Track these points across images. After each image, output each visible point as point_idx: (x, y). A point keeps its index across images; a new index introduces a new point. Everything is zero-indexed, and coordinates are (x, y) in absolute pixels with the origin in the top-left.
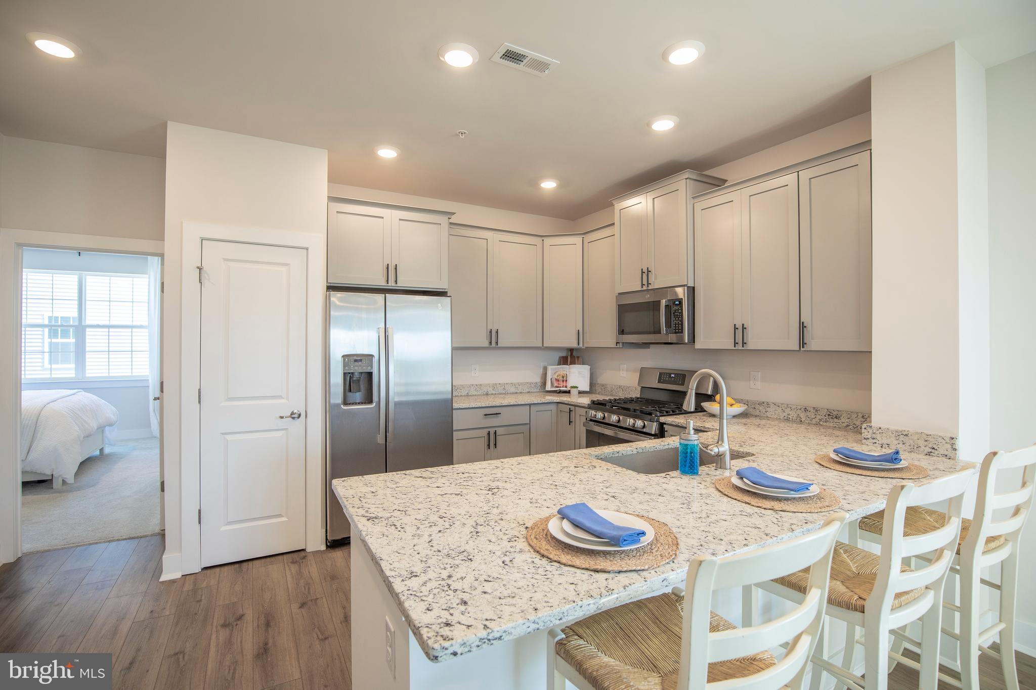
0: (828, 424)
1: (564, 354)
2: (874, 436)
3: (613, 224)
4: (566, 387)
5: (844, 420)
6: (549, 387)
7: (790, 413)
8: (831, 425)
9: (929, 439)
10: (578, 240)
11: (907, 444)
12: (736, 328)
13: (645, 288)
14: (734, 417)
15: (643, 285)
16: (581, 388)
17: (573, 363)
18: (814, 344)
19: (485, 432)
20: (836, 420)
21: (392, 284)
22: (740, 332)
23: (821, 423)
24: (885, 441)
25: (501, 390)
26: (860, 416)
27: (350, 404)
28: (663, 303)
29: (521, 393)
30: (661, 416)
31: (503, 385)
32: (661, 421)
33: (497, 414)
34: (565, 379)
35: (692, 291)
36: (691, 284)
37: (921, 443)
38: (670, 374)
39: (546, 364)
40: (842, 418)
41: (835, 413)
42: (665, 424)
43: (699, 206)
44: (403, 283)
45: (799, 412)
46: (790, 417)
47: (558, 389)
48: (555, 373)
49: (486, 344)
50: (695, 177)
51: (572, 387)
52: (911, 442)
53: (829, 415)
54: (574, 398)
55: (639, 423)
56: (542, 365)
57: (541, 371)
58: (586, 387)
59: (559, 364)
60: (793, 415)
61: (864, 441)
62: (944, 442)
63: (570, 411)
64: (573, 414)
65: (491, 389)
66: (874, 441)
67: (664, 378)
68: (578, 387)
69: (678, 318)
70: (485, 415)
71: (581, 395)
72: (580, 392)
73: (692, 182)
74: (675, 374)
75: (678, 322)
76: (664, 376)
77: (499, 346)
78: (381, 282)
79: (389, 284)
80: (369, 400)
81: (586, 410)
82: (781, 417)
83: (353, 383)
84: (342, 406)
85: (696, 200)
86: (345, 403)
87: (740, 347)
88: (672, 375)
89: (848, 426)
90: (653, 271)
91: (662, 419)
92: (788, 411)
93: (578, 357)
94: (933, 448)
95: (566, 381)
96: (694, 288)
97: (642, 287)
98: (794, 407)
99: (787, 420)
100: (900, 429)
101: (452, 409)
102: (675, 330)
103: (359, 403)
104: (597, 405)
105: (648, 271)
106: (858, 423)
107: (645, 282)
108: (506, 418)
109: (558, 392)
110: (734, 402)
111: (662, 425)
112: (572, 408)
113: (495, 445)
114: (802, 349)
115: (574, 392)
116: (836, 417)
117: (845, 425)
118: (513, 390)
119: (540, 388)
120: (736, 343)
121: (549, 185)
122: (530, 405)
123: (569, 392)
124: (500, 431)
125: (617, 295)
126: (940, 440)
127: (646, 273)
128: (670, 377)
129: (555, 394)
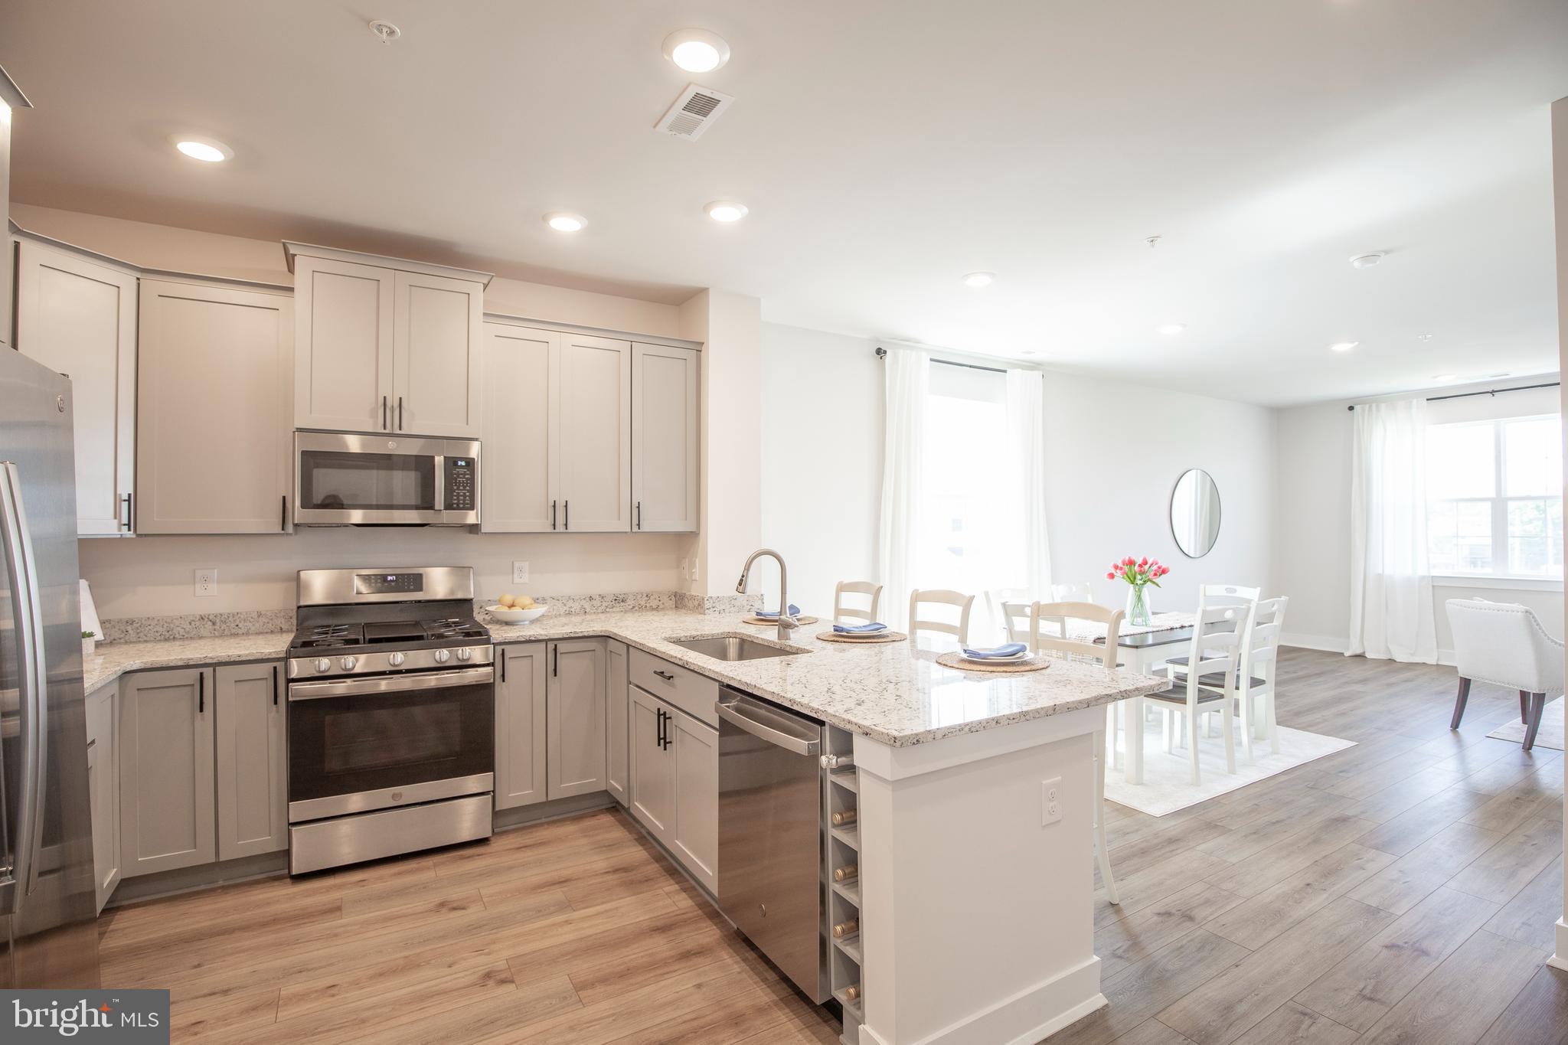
0: (614, 609)
5: (630, 602)
7: (573, 605)
8: (618, 609)
10: (127, 278)
12: (555, 507)
13: (391, 429)
15: (386, 426)
20: (622, 604)
22: (558, 514)
23: (608, 610)
26: (645, 595)
28: (439, 460)
32: (493, 642)
38: (383, 578)
46: (573, 610)
53: (616, 600)
60: (576, 606)
62: (757, 599)
69: (464, 487)
75: (465, 493)
76: (376, 581)
82: (563, 613)
87: (561, 528)
88: (391, 579)
89: (634, 607)
92: (570, 603)
94: (752, 606)
98: (578, 597)
99: (571, 614)
100: (731, 595)
102: (457, 504)
105: (400, 405)
106: (643, 603)
114: (636, 530)
116: (623, 601)
120: (554, 524)
121: (202, 153)
125: (294, 430)
127: (393, 408)
128: (385, 580)
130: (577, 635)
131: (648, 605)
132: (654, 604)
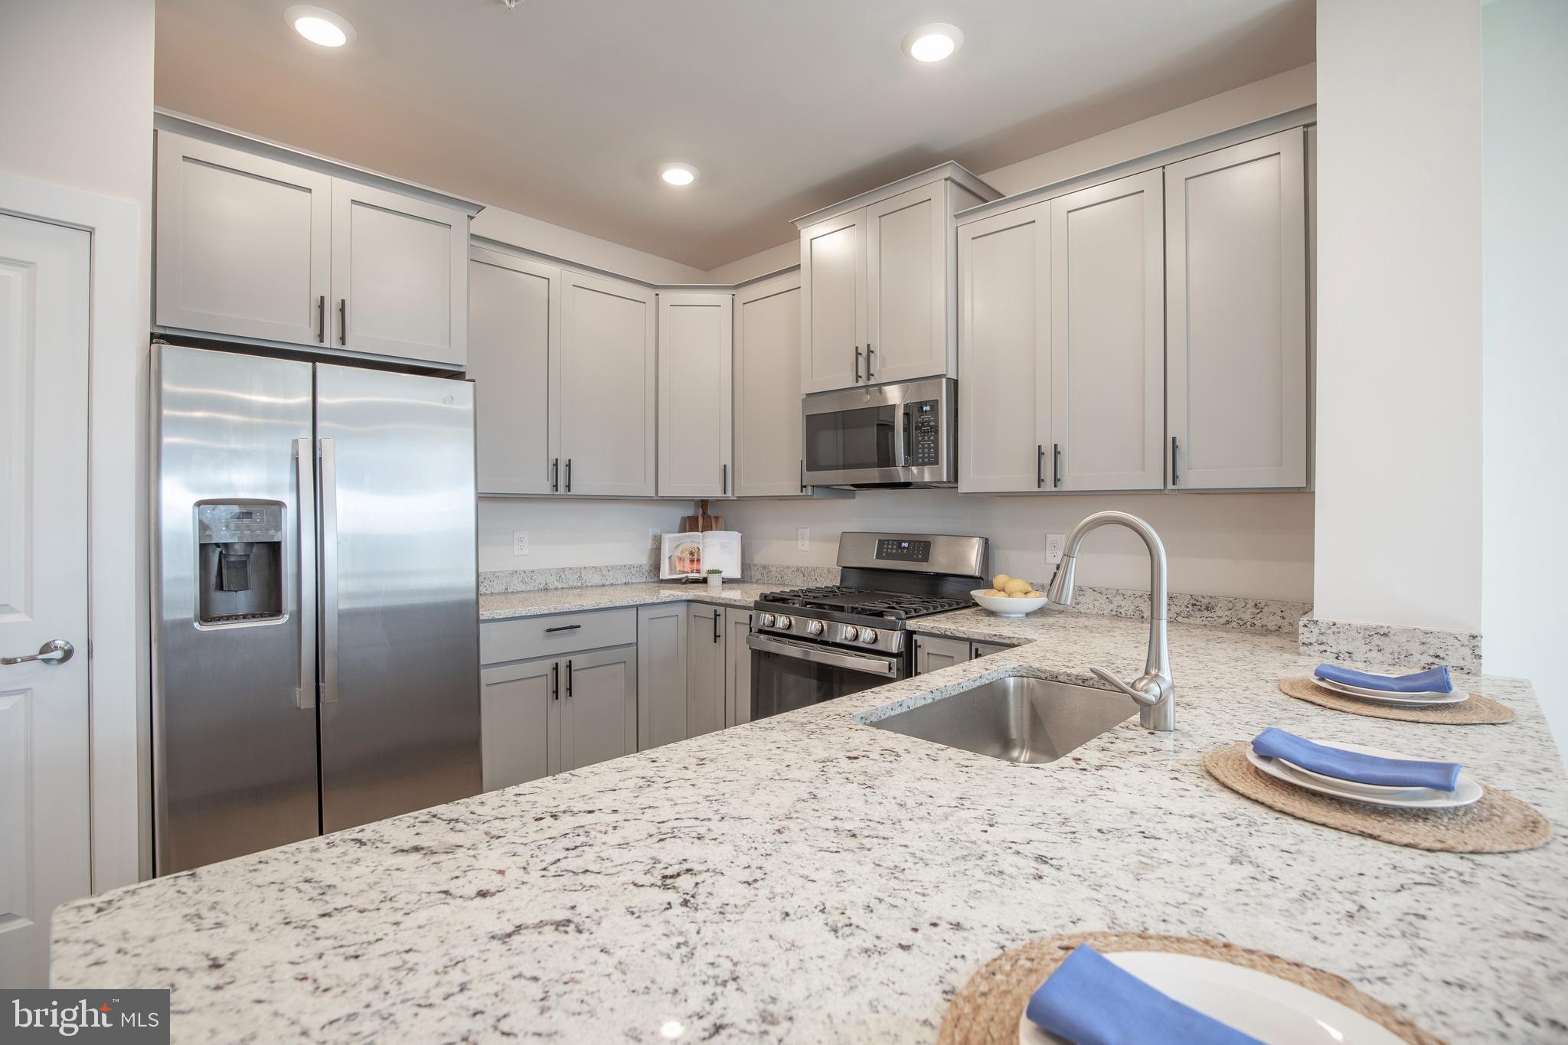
0: (1191, 620)
1: (690, 512)
2: (1323, 638)
3: (798, 267)
4: (698, 571)
5: (1222, 613)
6: (665, 574)
7: (1122, 604)
8: (1198, 621)
9: (1430, 639)
10: (723, 298)
11: (1387, 650)
12: (1040, 454)
13: (861, 383)
14: (1028, 615)
15: (858, 377)
16: (726, 574)
17: (707, 527)
18: (1192, 478)
19: (547, 666)
20: (1206, 614)
21: (331, 342)
22: (1049, 460)
23: (1180, 619)
24: (1344, 647)
25: (573, 580)
26: (1251, 604)
27: (220, 619)
29: (612, 585)
30: (908, 618)
31: (579, 571)
32: (908, 628)
33: (572, 627)
34: (695, 558)
35: (954, 385)
36: (952, 375)
37: (1414, 647)
38: (900, 543)
39: (657, 531)
40: (1217, 608)
41: (1205, 601)
42: (915, 632)
43: (969, 228)
44: (358, 343)
45: (1139, 601)
47: (684, 575)
48: (677, 546)
49: (546, 488)
50: (959, 178)
51: (710, 572)
52: (1395, 647)
53: (1194, 605)
54: (715, 591)
55: (867, 634)
56: (652, 531)
57: (649, 544)
58: (735, 573)
59: (683, 529)
60: (1127, 607)
61: (1302, 649)
62: (1458, 644)
63: (716, 615)
64: (721, 621)
65: (553, 579)
66: (1323, 648)
67: (887, 549)
68: (721, 572)
69: (929, 437)
70: (549, 630)
71: (726, 585)
72: (725, 581)
73: (954, 187)
74: (909, 542)
75: (929, 444)
76: (889, 545)
77: (572, 493)
78: (304, 336)
79: (326, 344)
80: (272, 606)
81: (750, 613)
82: (1106, 613)
83: (228, 568)
84: (196, 625)
85: (961, 222)
86: (205, 616)
87: (1049, 486)
88: (906, 545)
89: (1228, 622)
90: (877, 352)
91: (911, 624)
92: (1118, 600)
93: (717, 518)
94: (1437, 657)
95: (698, 560)
96: (956, 382)
97: (857, 382)
98: (1129, 593)
99: (1117, 616)
100: (1374, 624)
101: (478, 621)
102: (923, 458)
103: (245, 617)
104: (772, 602)
105: (870, 352)
106: (1247, 616)
107: (862, 372)
108: (592, 634)
109: (684, 581)
110: (1030, 589)
111: (909, 635)
112: (720, 610)
113: (570, 690)
114: (1170, 486)
115: (715, 580)
116: (1207, 609)
117: (1223, 620)
118: (597, 579)
119: (646, 574)
120: (1040, 481)
121: (678, 177)
122: (637, 607)
123: (705, 581)
124: (578, 661)
125: (805, 397)
126: (1451, 641)
127: (865, 356)
128: (899, 546)
129: (679, 586)
130: (1003, 641)
131: (1258, 623)
132: (1272, 622)
